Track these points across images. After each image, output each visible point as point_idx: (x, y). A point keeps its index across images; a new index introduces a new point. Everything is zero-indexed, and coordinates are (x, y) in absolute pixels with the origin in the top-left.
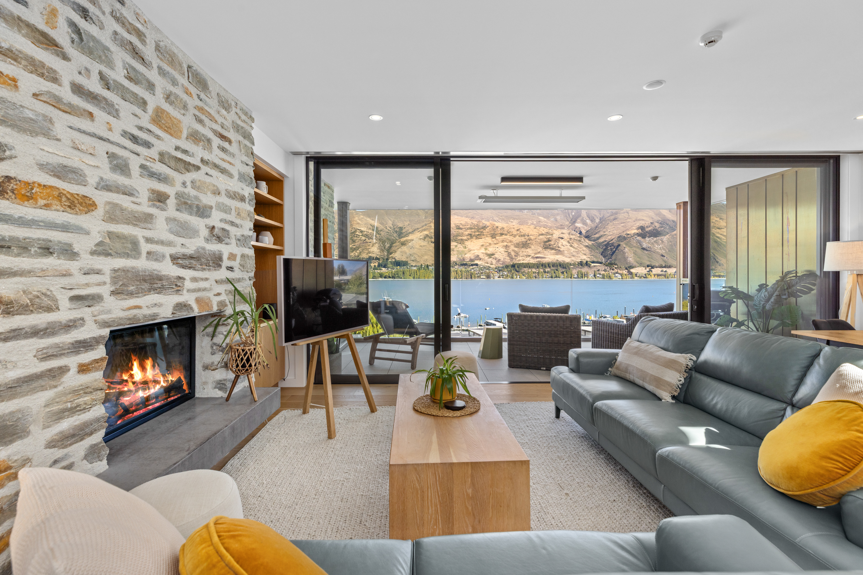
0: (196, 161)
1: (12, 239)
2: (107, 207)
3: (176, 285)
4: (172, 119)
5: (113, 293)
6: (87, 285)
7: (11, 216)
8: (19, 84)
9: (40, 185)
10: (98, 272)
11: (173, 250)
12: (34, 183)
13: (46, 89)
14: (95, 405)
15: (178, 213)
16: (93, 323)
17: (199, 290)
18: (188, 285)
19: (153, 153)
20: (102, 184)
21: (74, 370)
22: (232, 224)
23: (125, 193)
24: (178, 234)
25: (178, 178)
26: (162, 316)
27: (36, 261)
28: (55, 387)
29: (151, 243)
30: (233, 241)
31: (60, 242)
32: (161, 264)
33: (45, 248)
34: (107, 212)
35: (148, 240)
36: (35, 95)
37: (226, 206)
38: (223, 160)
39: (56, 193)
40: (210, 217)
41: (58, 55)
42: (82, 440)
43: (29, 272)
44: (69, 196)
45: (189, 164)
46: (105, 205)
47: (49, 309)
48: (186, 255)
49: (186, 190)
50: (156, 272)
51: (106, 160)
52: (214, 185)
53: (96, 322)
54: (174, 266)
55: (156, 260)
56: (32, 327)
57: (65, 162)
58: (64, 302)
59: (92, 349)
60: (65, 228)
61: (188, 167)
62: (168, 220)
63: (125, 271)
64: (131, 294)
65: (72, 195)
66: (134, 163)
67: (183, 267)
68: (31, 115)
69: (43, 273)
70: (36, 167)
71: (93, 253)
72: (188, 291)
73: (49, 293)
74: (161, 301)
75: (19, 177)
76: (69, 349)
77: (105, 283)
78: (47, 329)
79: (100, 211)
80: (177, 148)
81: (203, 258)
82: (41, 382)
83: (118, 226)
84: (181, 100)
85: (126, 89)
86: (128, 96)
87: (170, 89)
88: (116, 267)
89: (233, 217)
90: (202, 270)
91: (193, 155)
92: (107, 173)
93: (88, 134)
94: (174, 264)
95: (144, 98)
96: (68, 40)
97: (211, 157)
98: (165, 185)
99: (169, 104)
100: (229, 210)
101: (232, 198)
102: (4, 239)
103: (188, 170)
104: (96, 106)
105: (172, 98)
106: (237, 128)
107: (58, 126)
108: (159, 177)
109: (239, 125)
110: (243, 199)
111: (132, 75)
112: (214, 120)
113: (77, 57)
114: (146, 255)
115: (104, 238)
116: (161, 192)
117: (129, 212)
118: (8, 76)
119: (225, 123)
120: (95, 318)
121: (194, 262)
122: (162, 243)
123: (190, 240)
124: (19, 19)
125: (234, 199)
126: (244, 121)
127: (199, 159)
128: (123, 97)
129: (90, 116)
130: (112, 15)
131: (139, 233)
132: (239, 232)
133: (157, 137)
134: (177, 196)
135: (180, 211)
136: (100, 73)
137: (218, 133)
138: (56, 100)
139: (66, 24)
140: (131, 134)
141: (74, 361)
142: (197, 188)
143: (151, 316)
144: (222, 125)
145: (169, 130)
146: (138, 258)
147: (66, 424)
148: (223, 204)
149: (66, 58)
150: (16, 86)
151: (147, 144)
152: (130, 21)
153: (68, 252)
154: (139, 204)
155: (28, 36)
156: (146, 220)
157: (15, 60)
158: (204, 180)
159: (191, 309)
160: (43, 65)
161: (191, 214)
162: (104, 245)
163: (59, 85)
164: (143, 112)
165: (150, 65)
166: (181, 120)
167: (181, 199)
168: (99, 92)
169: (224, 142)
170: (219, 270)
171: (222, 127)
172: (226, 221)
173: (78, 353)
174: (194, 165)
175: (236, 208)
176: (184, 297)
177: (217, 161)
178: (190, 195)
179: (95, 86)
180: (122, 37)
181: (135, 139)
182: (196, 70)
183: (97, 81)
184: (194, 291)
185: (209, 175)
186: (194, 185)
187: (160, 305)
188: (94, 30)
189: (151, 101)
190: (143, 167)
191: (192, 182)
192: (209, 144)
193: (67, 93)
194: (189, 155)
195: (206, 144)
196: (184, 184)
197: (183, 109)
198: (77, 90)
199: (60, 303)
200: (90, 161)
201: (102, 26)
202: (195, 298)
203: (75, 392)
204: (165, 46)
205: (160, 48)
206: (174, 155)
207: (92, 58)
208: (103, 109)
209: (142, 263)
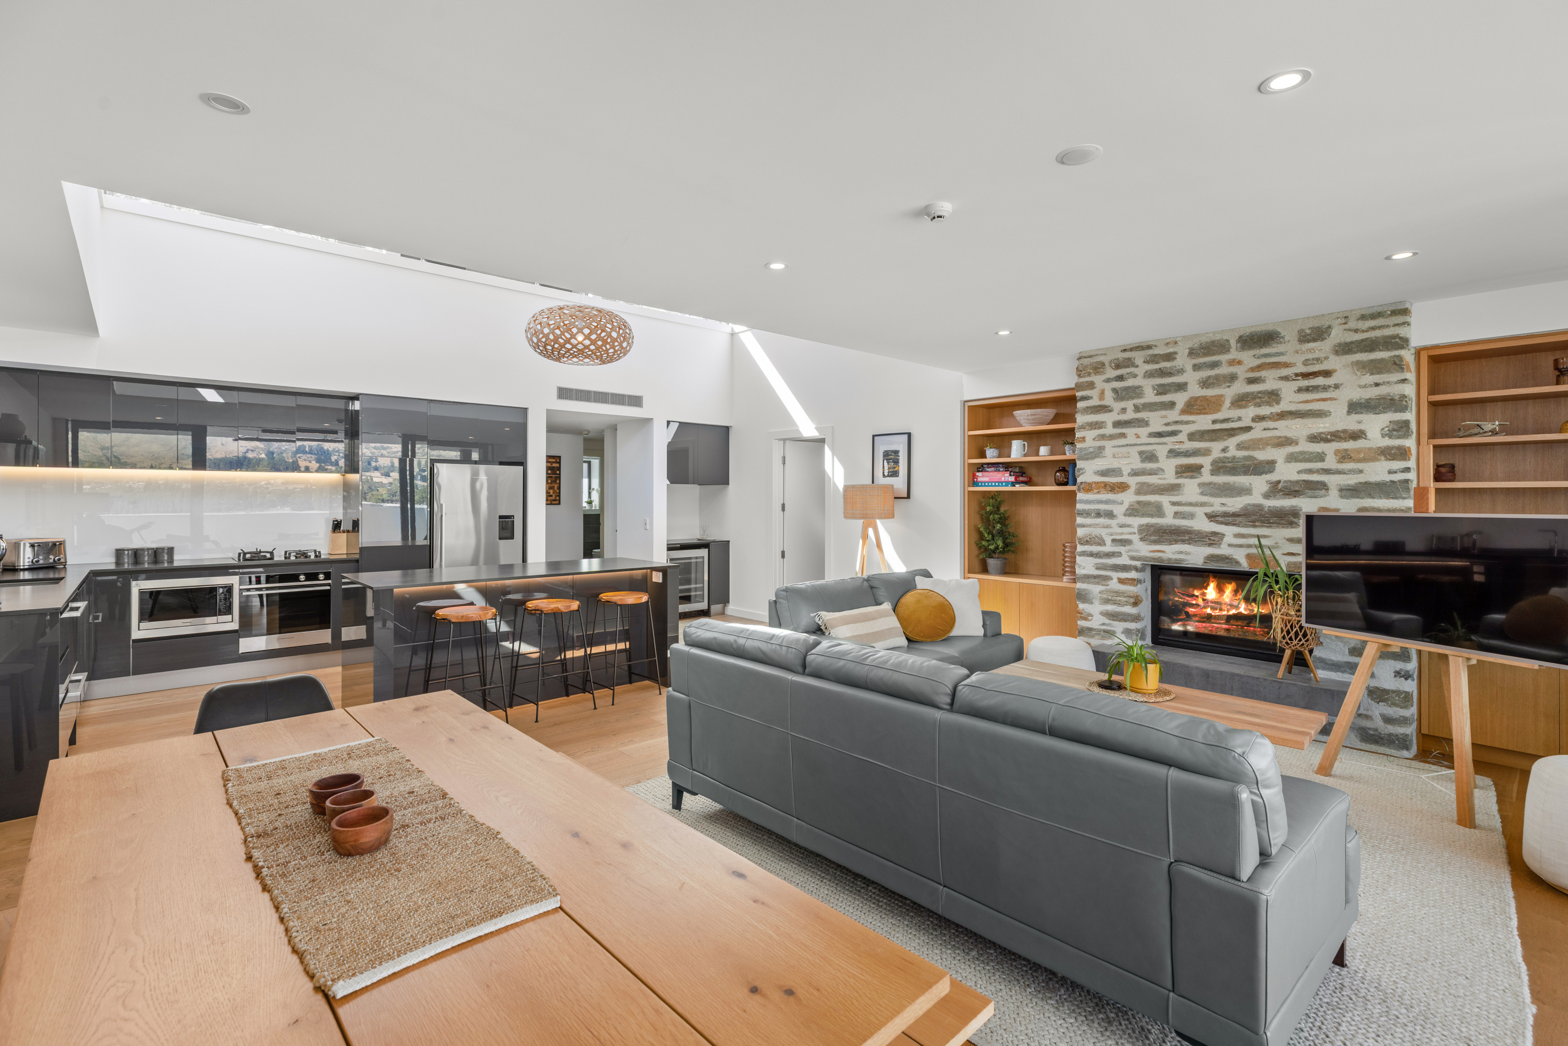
0: (1246, 422)
1: (1084, 510)
2: (1137, 486)
3: (1209, 539)
4: (1210, 399)
5: (1141, 539)
6: (1122, 534)
7: (1085, 499)
8: (1088, 438)
9: (1096, 483)
10: (1129, 526)
11: (1209, 510)
12: (1094, 482)
13: (1098, 434)
14: (1127, 605)
15: (1214, 477)
17: (1249, 546)
18: (1229, 539)
19: (1182, 437)
20: (1133, 472)
21: (1115, 580)
22: (1327, 471)
23: (1150, 474)
24: (1212, 495)
25: (1216, 448)
26: (1190, 562)
27: (1094, 520)
28: (1107, 585)
29: (1178, 505)
30: (1334, 493)
31: (1105, 510)
32: (1192, 521)
33: (1098, 514)
34: (1137, 489)
35: (1174, 504)
36: (1094, 439)
37: (1312, 453)
38: (1307, 402)
39: (1103, 485)
40: (1271, 472)
41: (1106, 412)
42: (1120, 621)
43: (1090, 526)
44: (1111, 485)
45: (1233, 429)
46: (1136, 485)
47: (1099, 544)
48: (1229, 513)
49: (1228, 455)
50: (1184, 528)
51: (1138, 457)
52: (1280, 437)
54: (1211, 523)
55: (1184, 518)
56: (1091, 552)
57: (1110, 467)
58: (1108, 541)
59: (1127, 572)
60: (1107, 502)
61: (1232, 432)
62: (1200, 485)
63: (1148, 526)
64: (1156, 542)
65: (1113, 484)
66: (1162, 451)
67: (1227, 524)
68: (1091, 450)
69: (1096, 526)
70: (1093, 475)
71: (1125, 515)
72: (1229, 545)
73: (1099, 536)
74: (1188, 550)
75: (1090, 481)
76: (1110, 567)
77: (1135, 533)
78: (1098, 554)
79: (1132, 489)
80: (1214, 422)
81: (1254, 515)
82: (1097, 580)
83: (1146, 497)
84: (1224, 376)
85: (1155, 403)
86: (1156, 407)
87: (1209, 374)
88: (1142, 523)
89: (1331, 462)
90: (1255, 526)
91: (1240, 419)
92: (1138, 465)
93: (1123, 446)
94: (1211, 521)
95: (1173, 400)
96: (1112, 400)
97: (1276, 409)
98: (1195, 458)
99: (1207, 388)
100: (1321, 457)
101: (1327, 441)
102: (1080, 511)
103: (1233, 436)
104: (1129, 427)
105: (1211, 381)
106: (1344, 349)
107: (1106, 449)
108: (1187, 454)
109: (1352, 343)
110: (1357, 435)
111: (1162, 390)
112: (1286, 365)
113: (1117, 406)
114: (1172, 515)
115: (1133, 505)
116: (1192, 465)
117: (1155, 486)
118: (1081, 438)
119: (1314, 357)
120: (1129, 553)
121: (1239, 519)
122: (1190, 504)
123: (1234, 499)
124: (1087, 407)
125: (1333, 440)
126: (1373, 328)
127: (1249, 420)
128: (1151, 411)
129: (1123, 435)
130: (1144, 362)
131: (1164, 500)
132: (1352, 480)
133: (1187, 423)
134: (1214, 463)
135: (1216, 475)
136: (1134, 405)
137: (1297, 375)
138: (1103, 437)
139: (1111, 392)
140: (1156, 433)
141: (1115, 575)
142: (1247, 448)
143: (1176, 560)
144: (1306, 363)
145: (1202, 411)
146: (1163, 517)
147: (1110, 608)
148: (1302, 453)
149: (1111, 411)
150: (1084, 441)
151: (1174, 433)
152: (1162, 353)
153: (1110, 515)
154: (1164, 479)
155: (1092, 413)
156: (1173, 489)
157: (1084, 428)
158: (1259, 437)
159: (1237, 563)
160: (1097, 423)
161: (1234, 475)
162: (1133, 509)
163: (1105, 428)
164: (1170, 412)
165: (1181, 371)
166: (1224, 393)
167: (1220, 465)
168: (1132, 417)
169: (1310, 380)
170: (1292, 527)
171: (1305, 365)
172: (1310, 471)
173: (1117, 571)
174: (1241, 428)
175: (1337, 452)
176: (1223, 550)
177: (1292, 408)
178: (1234, 457)
179: (1130, 415)
180: (1151, 371)
181: (1160, 435)
182: (1251, 333)
183: (1132, 412)
184: (1241, 546)
185: (1269, 429)
186: (1240, 447)
187: (1187, 553)
188: (1130, 383)
189: (1180, 399)
190: (1171, 451)
191: (1238, 445)
192: (1273, 396)
193: (1109, 430)
194: (1233, 421)
195: (1266, 398)
196: (1224, 450)
197: (1229, 382)
198: (1117, 424)
199: (1106, 542)
200: (1125, 461)
201: (1135, 376)
202: (1246, 553)
203: (1116, 592)
204: (1201, 344)
205: (1196, 349)
206: (1210, 429)
207: (1128, 400)
208: (1134, 426)
209: (1168, 520)
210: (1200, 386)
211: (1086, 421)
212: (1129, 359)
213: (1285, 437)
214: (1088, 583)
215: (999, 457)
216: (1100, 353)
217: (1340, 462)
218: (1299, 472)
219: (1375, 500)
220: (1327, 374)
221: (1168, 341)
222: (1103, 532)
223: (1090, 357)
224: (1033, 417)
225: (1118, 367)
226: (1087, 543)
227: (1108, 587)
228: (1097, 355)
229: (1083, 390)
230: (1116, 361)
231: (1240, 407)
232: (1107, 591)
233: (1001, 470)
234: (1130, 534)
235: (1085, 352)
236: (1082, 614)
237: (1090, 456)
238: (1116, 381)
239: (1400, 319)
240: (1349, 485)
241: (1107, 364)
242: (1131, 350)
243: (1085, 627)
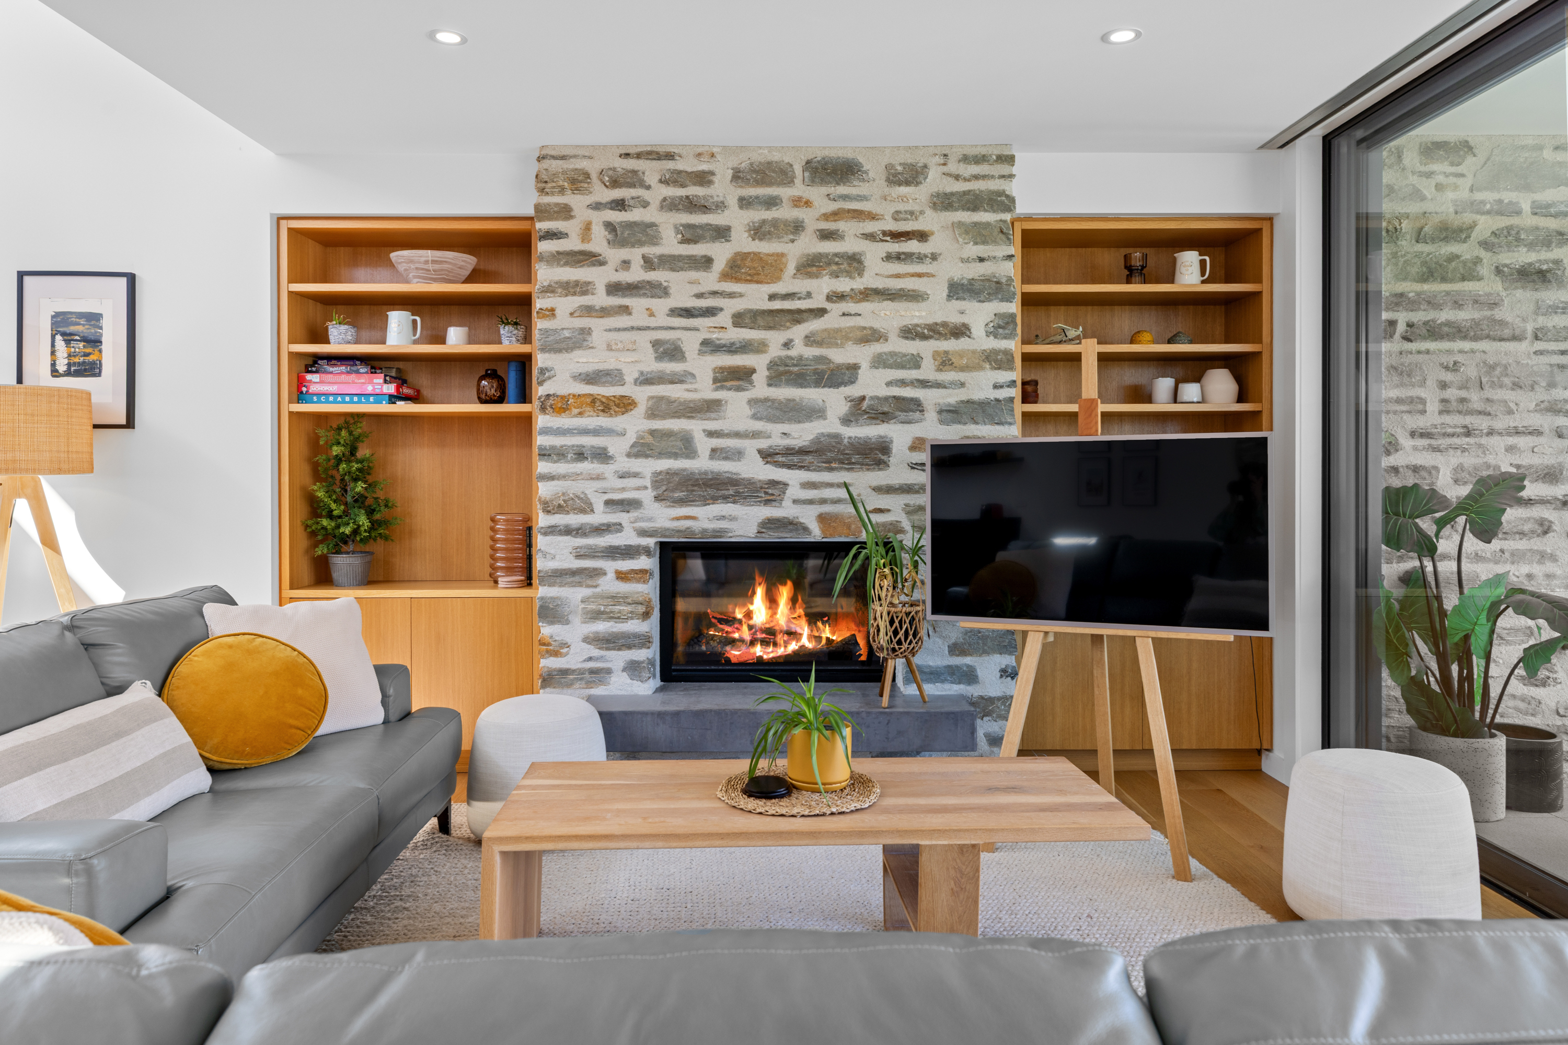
0: (818, 302)
1: (553, 448)
2: (650, 403)
3: (766, 493)
4: (765, 258)
5: (658, 498)
6: (623, 489)
7: (551, 428)
8: (556, 312)
9: (574, 396)
10: (636, 475)
11: (764, 444)
12: (569, 395)
13: (579, 304)
14: (632, 618)
15: (772, 389)
16: (632, 530)
17: (823, 501)
18: (794, 491)
19: (724, 319)
20: (642, 378)
21: (611, 575)
22: (924, 384)
23: (672, 382)
24: (771, 419)
25: (775, 339)
26: (737, 533)
27: (571, 465)
28: (596, 587)
29: (718, 437)
30: (931, 415)
31: (593, 447)
32: (739, 463)
33: (580, 454)
34: (649, 409)
35: (711, 434)
36: (571, 314)
37: (905, 355)
38: (898, 276)
39: (589, 400)
40: (853, 383)
41: (594, 265)
42: (619, 649)
43: (564, 477)
44: (604, 400)
45: (799, 311)
46: (648, 400)
47: (583, 511)
48: (793, 449)
49: (793, 353)
50: (727, 475)
51: (650, 350)
52: (865, 328)
53: (635, 530)
54: (768, 466)
55: (726, 458)
56: (567, 526)
57: (601, 367)
58: (599, 506)
59: (633, 558)
60: (596, 432)
61: (798, 316)
62: (752, 402)
63: (670, 473)
64: (682, 502)
65: (608, 398)
66: (690, 343)
67: (789, 467)
68: (567, 334)
69: (575, 476)
70: (571, 380)
71: (629, 455)
72: (795, 502)
73: (582, 496)
74: (733, 514)
75: (559, 393)
76: (602, 552)
77: (646, 488)
78: (579, 529)
79: (641, 409)
80: (772, 297)
81: (830, 451)
82: (577, 579)
83: (664, 422)
84: (786, 223)
85: (680, 256)
86: (681, 264)
87: (763, 217)
88: (659, 469)
89: (928, 371)
90: (831, 469)
91: (809, 295)
92: (652, 365)
93: (625, 329)
94: (767, 462)
95: (709, 254)
96: (605, 243)
97: (858, 284)
98: (745, 356)
99: (761, 239)
100: (915, 362)
101: (924, 337)
102: (545, 449)
103: (799, 322)
104: (636, 296)
105: (766, 228)
106: (944, 202)
107: (594, 334)
108: (732, 349)
109: (952, 194)
110: (960, 331)
111: (691, 235)
112: (872, 217)
113: (614, 255)
114: (708, 453)
115: (643, 438)
116: (738, 367)
117: (681, 404)
118: (547, 309)
119: (906, 209)
120: (635, 525)
121: (809, 458)
122: (737, 435)
123: (801, 426)
124: (558, 253)
125: (930, 337)
126: (976, 177)
127: (823, 297)
128: (673, 270)
129: (625, 310)
130: (661, 181)
131: (695, 427)
132: (952, 397)
133: (731, 295)
134: (772, 365)
135: (776, 386)
136: (644, 257)
137: (884, 233)
138: (588, 311)
139: (603, 229)
140: (681, 309)
141: (611, 566)
142: (819, 344)
143: (714, 531)
144: (897, 216)
145: (754, 278)
146: (693, 458)
147: (602, 627)
148: (893, 354)
149: (602, 263)
150: (554, 315)
151: (710, 312)
152: (689, 170)
153: (602, 456)
154: (696, 390)
155: (566, 264)
156: (710, 407)
157: (553, 292)
158: (836, 326)
159: (806, 529)
160: (577, 283)
161: (802, 386)
162: (643, 445)
163: (593, 294)
164: (705, 274)
165: (721, 206)
166: (785, 251)
167: (782, 369)
168: (641, 279)
169: (903, 244)
170: (880, 469)
171: (896, 219)
172: (902, 383)
173: (614, 558)
174: (811, 311)
175: (936, 354)
176: (785, 510)
177: (879, 284)
178: (801, 358)
179: (636, 274)
180: (673, 198)
181: (688, 313)
182: (824, 159)
183: (639, 268)
184: (811, 502)
185: (849, 315)
186: (810, 340)
187: (732, 519)
188: (635, 215)
189: (721, 253)
190: (705, 343)
191: (806, 337)
192: (855, 262)
193: (600, 299)
194: (799, 299)
195: (845, 266)
196: (787, 345)
197: (792, 233)
198: (614, 289)
199: (595, 506)
200: (629, 357)
201: (645, 204)
202: (817, 513)
203: (613, 597)
204: (751, 164)
205: (743, 172)
206: (765, 308)
207: (633, 246)
208: (645, 295)
209: (702, 463)
210: (750, 235)
211: (556, 279)
212: (634, 172)
213: (871, 328)
214: (562, 585)
215: (357, 342)
216: (581, 152)
217: (939, 370)
218: (889, 384)
219: (979, 427)
220: (922, 236)
221: (700, 150)
222: (589, 489)
223: (563, 158)
224: (437, 267)
225: (615, 183)
226: (560, 509)
227: (598, 590)
228: (575, 156)
229: (550, 219)
230: (610, 173)
231: (810, 275)
232: (596, 596)
233: (362, 371)
234: (638, 489)
235: (554, 147)
236: (549, 644)
237: (563, 345)
238: (612, 209)
239: (1004, 169)
240: (949, 405)
241: (594, 176)
242: (639, 156)
243: (555, 670)
